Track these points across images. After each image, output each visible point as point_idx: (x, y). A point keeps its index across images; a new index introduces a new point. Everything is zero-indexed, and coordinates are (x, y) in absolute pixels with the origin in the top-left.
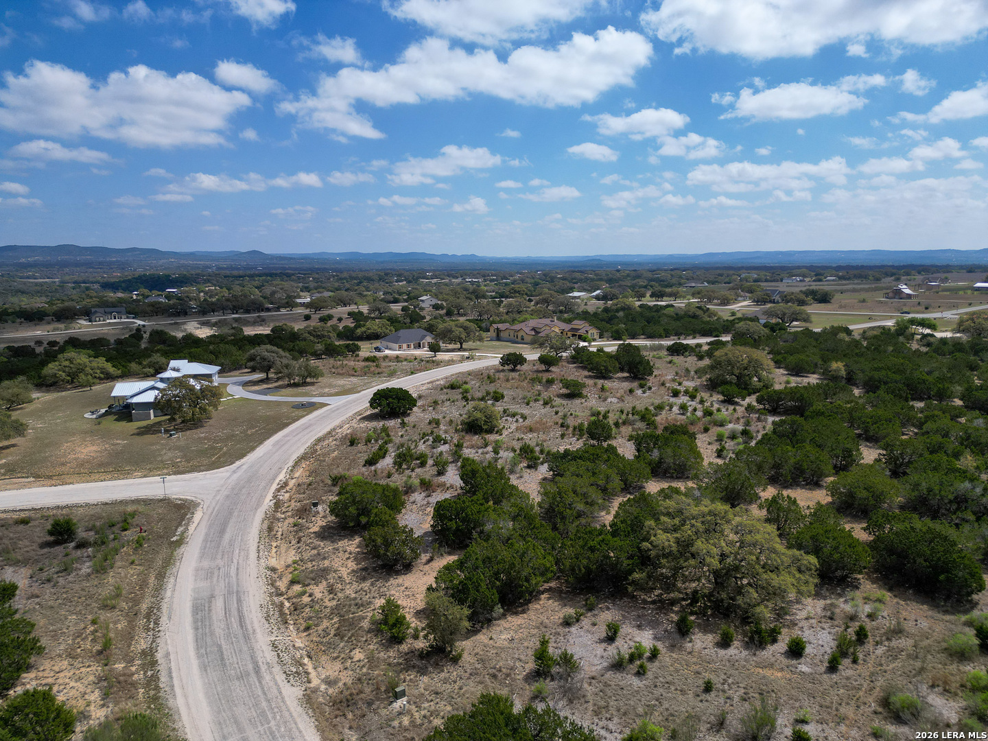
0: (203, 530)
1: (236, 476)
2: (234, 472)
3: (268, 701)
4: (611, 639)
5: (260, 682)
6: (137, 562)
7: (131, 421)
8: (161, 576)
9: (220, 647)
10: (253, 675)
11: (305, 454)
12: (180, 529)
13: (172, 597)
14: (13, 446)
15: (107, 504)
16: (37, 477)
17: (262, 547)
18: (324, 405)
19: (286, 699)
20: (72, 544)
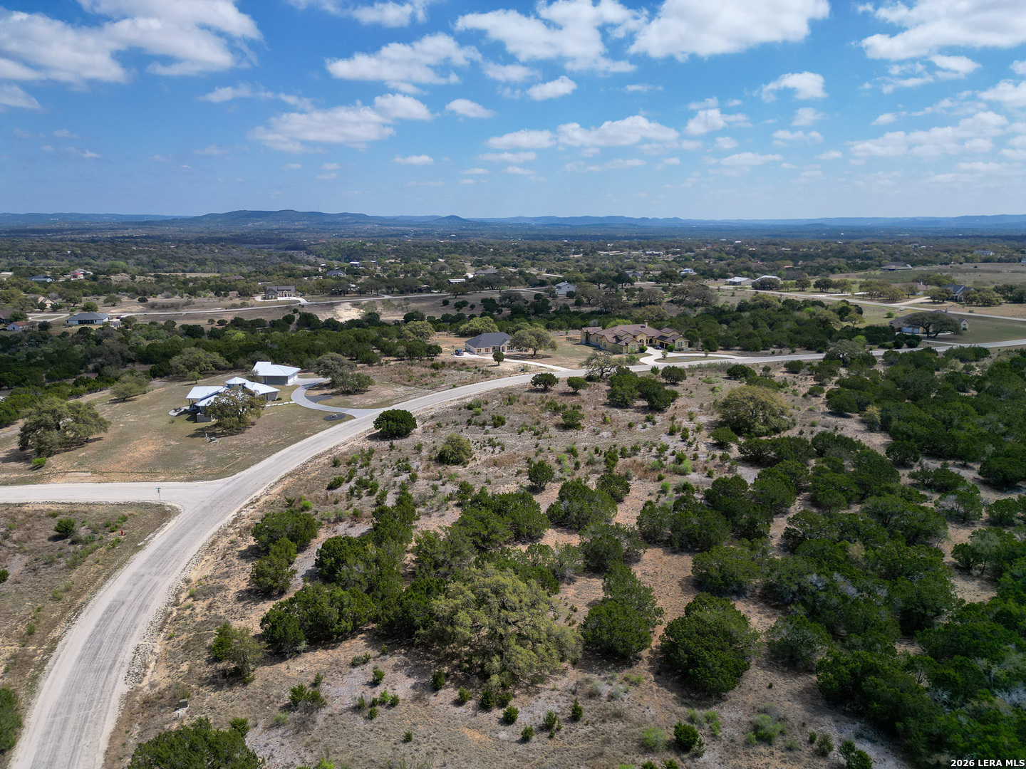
0: (164, 539)
1: (227, 487)
2: (228, 484)
3: (102, 692)
4: (375, 683)
5: (107, 677)
6: (100, 562)
7: (196, 422)
8: (108, 577)
9: (101, 643)
10: (106, 671)
11: (295, 470)
12: (152, 535)
13: (101, 596)
14: (99, 439)
15: (120, 504)
16: (94, 472)
17: (194, 560)
18: (352, 417)
19: (114, 693)
20: (69, 540)
